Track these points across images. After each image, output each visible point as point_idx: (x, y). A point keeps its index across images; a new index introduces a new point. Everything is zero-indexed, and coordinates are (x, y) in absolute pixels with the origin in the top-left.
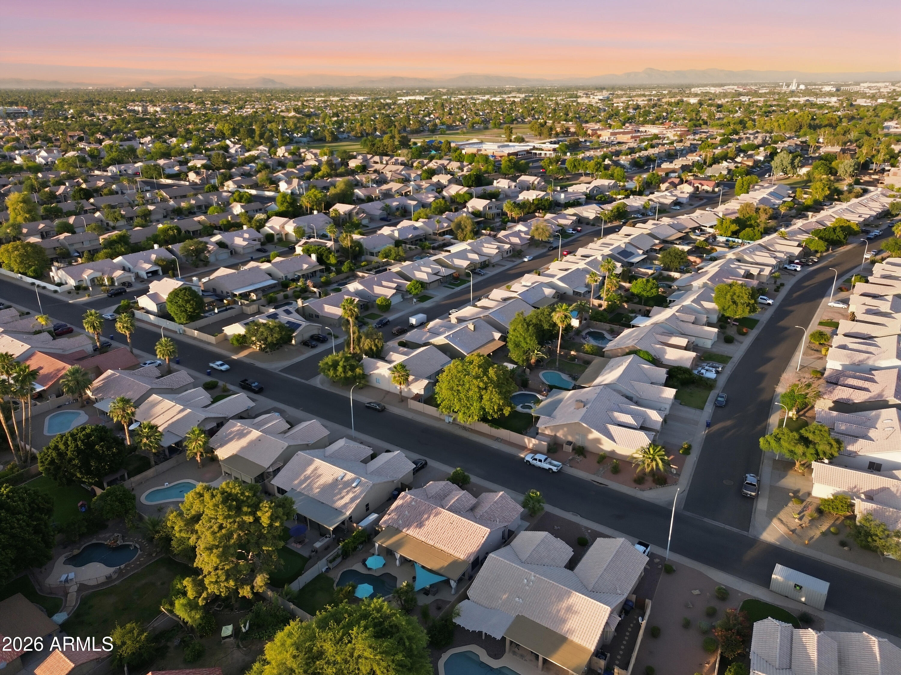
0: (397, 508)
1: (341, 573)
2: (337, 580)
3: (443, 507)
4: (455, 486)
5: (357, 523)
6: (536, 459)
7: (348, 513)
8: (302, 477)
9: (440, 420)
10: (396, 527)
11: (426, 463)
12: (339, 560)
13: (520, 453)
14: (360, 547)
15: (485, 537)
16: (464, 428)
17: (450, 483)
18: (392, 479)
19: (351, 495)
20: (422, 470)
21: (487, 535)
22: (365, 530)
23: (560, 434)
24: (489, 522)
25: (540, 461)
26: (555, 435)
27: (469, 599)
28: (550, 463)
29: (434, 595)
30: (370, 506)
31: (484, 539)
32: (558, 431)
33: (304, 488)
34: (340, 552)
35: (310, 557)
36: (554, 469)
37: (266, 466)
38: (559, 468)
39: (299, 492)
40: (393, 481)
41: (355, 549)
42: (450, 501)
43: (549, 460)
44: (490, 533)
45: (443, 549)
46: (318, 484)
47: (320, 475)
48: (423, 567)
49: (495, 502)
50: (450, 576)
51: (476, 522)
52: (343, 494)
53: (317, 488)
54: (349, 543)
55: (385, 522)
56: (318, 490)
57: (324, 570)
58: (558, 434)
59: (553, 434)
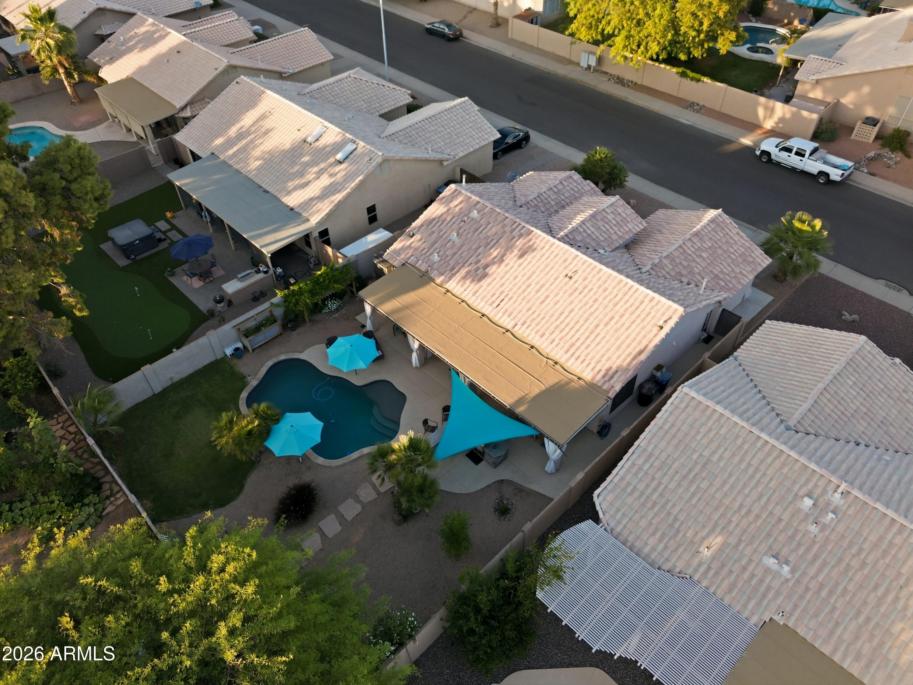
0: (430, 222)
1: (270, 363)
2: (254, 383)
3: (550, 231)
4: (589, 185)
5: (338, 247)
6: (788, 150)
7: (314, 220)
8: (233, 131)
9: (570, 62)
10: (423, 268)
11: (527, 138)
12: (274, 330)
13: (743, 136)
14: (333, 305)
15: (667, 329)
16: (620, 81)
17: (577, 176)
18: (440, 156)
19: (325, 181)
20: (517, 152)
21: (671, 324)
22: (350, 265)
23: (848, 100)
24: (676, 284)
25: (800, 153)
26: (838, 104)
27: (597, 520)
28: (826, 162)
29: (496, 465)
30: (379, 212)
31: (662, 334)
32: (844, 94)
33: (234, 155)
34: (279, 312)
35: (211, 314)
36: (835, 175)
37: (178, 105)
38: (846, 173)
39: (224, 162)
40: (441, 162)
41: (316, 309)
42: (570, 219)
43: (822, 152)
44: (682, 318)
45: (536, 342)
46: (262, 148)
47: (268, 132)
48: (473, 387)
49: (696, 234)
50: (545, 429)
51: (640, 282)
52: (310, 177)
53: (257, 159)
54: (300, 292)
55: (398, 253)
56: (258, 163)
57: (229, 351)
58: (843, 101)
59: (829, 99)
